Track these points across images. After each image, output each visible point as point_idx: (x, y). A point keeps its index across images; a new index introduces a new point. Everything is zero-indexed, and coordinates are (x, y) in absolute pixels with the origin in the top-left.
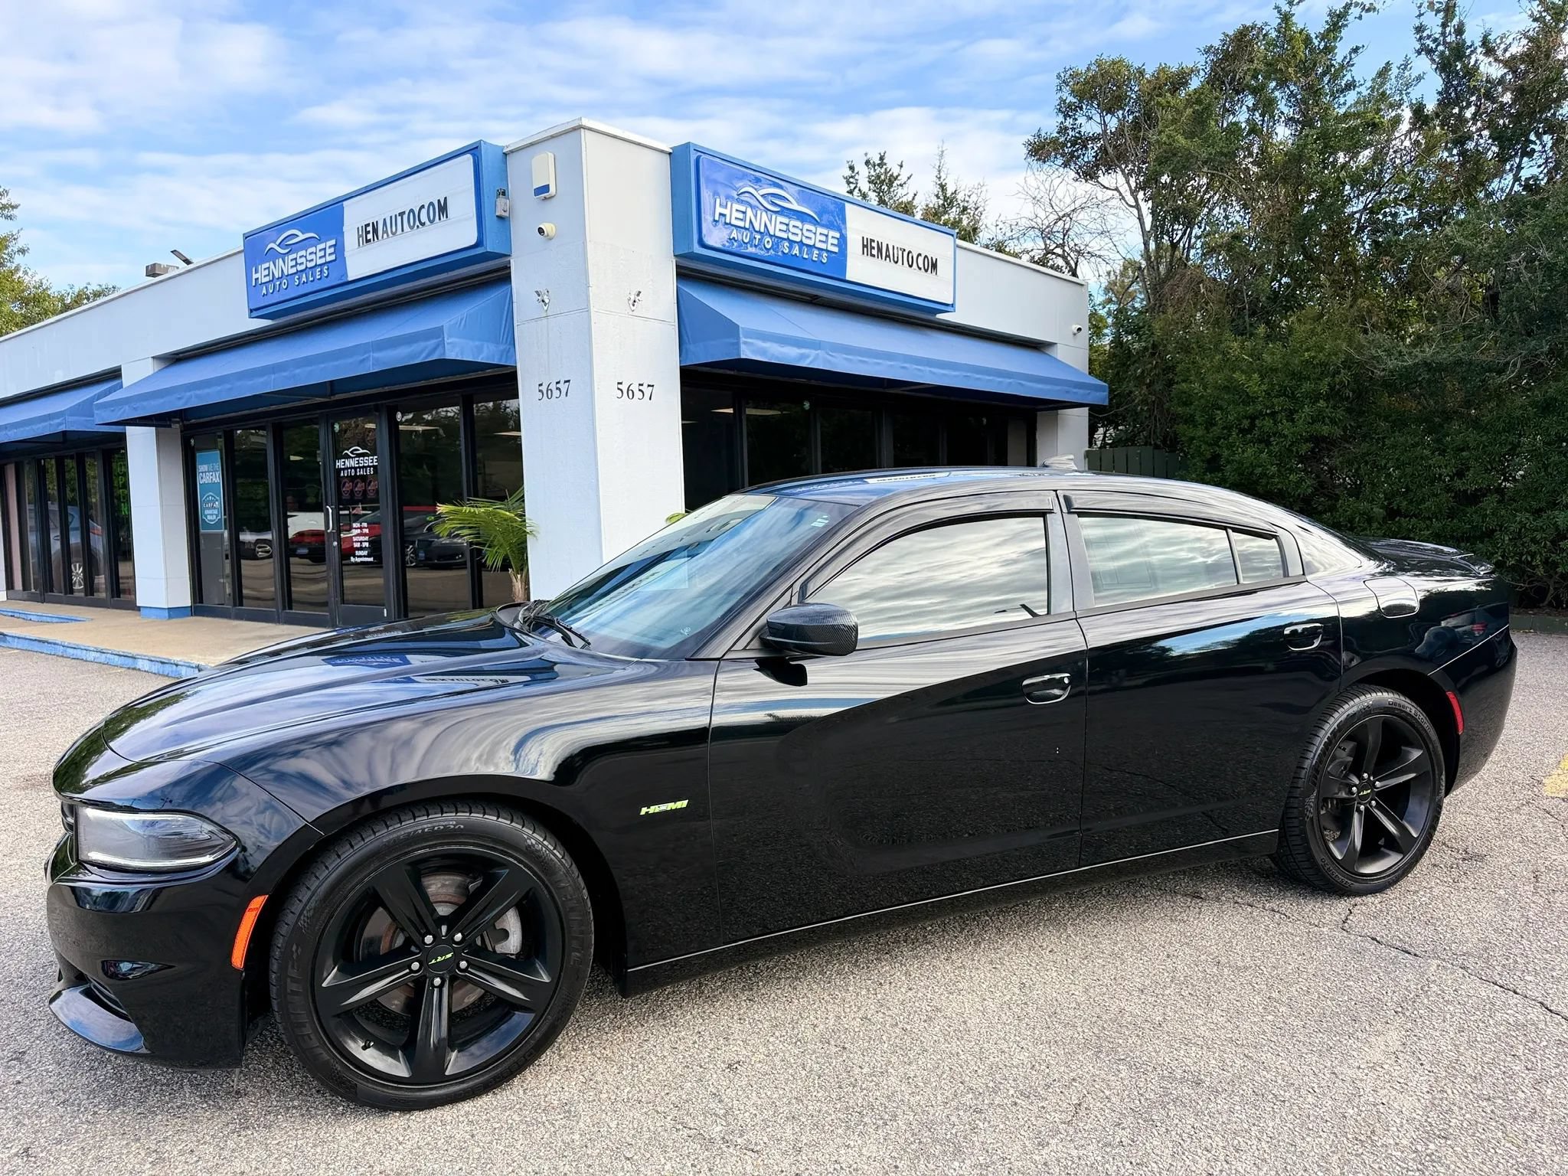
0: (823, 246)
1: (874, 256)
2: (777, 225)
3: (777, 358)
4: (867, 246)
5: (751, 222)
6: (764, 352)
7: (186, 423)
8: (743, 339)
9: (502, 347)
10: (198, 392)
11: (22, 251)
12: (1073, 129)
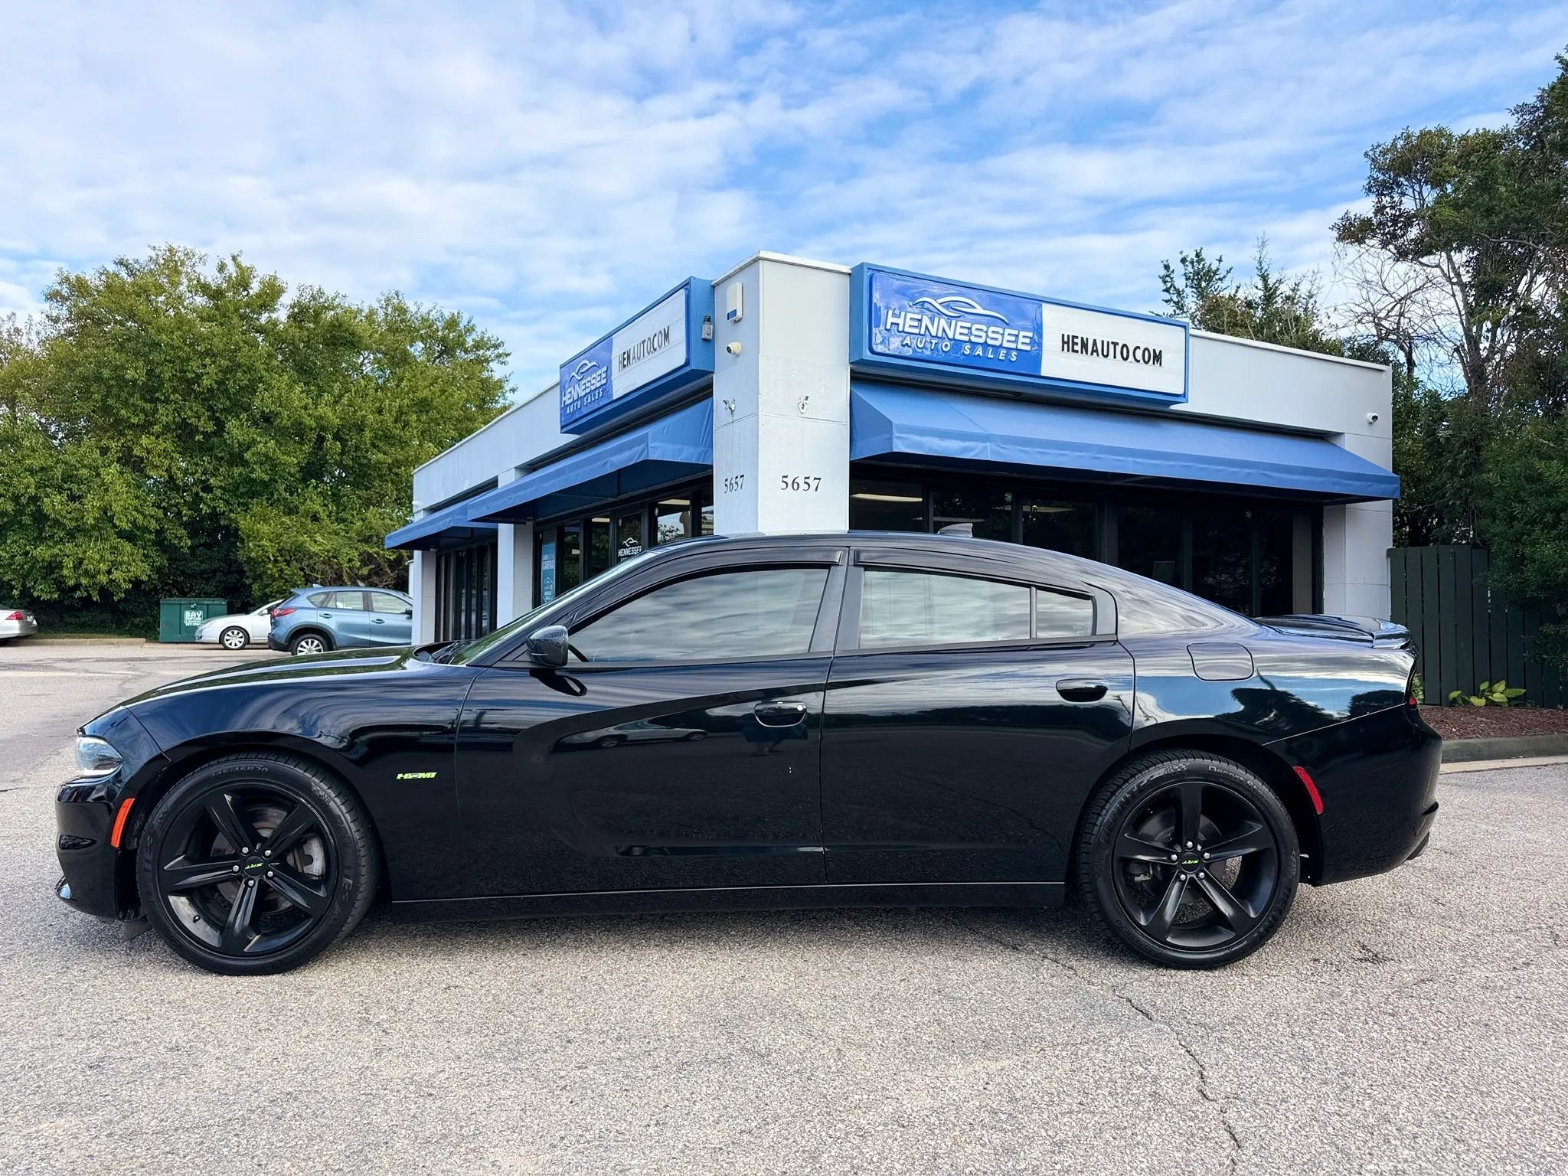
0: (1013, 346)
1: (1077, 351)
2: (957, 331)
3: (936, 451)
4: (1069, 343)
5: (927, 328)
6: (920, 445)
7: (537, 520)
8: (896, 434)
9: (700, 450)
10: (519, 493)
11: (513, 390)
12: (1392, 208)
